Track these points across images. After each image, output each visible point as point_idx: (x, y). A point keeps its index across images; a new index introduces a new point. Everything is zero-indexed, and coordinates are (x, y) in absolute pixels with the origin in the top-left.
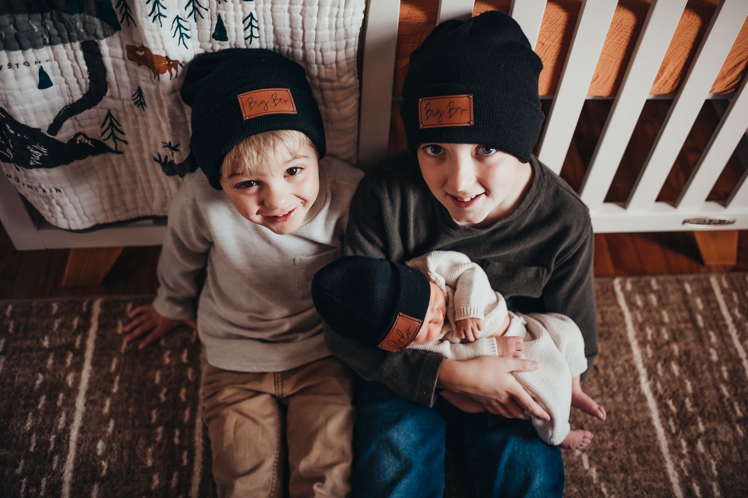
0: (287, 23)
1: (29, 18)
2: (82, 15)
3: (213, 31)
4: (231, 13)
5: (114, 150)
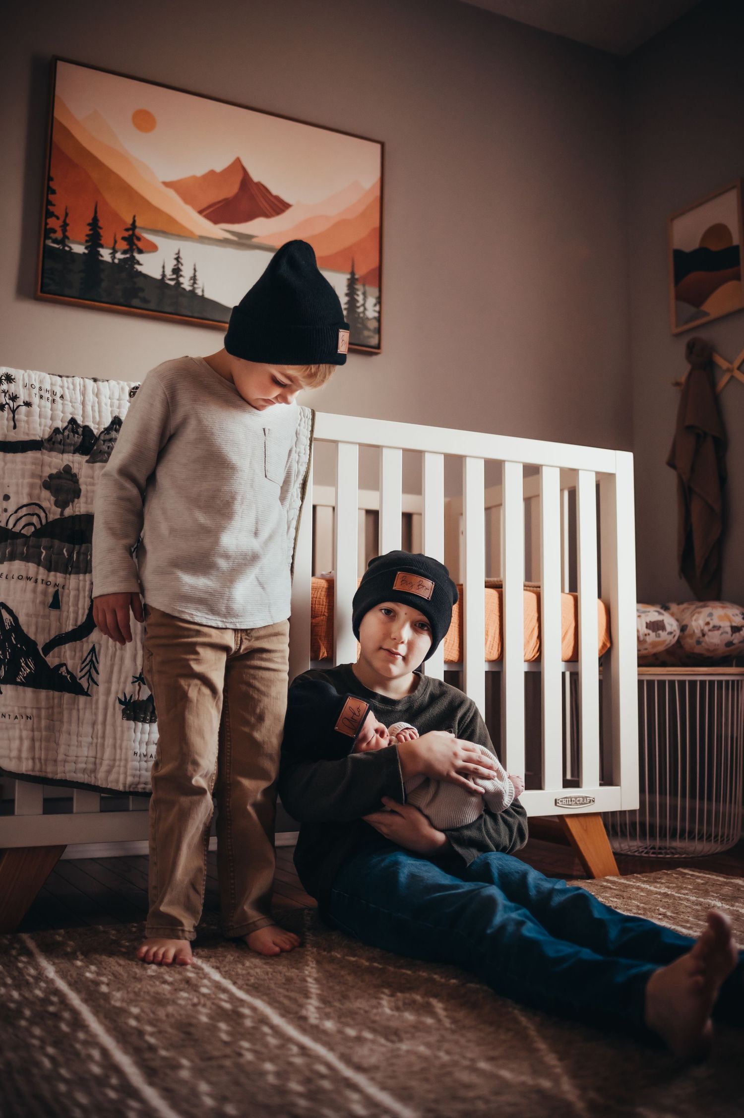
1: (64, 546)
5: (86, 690)
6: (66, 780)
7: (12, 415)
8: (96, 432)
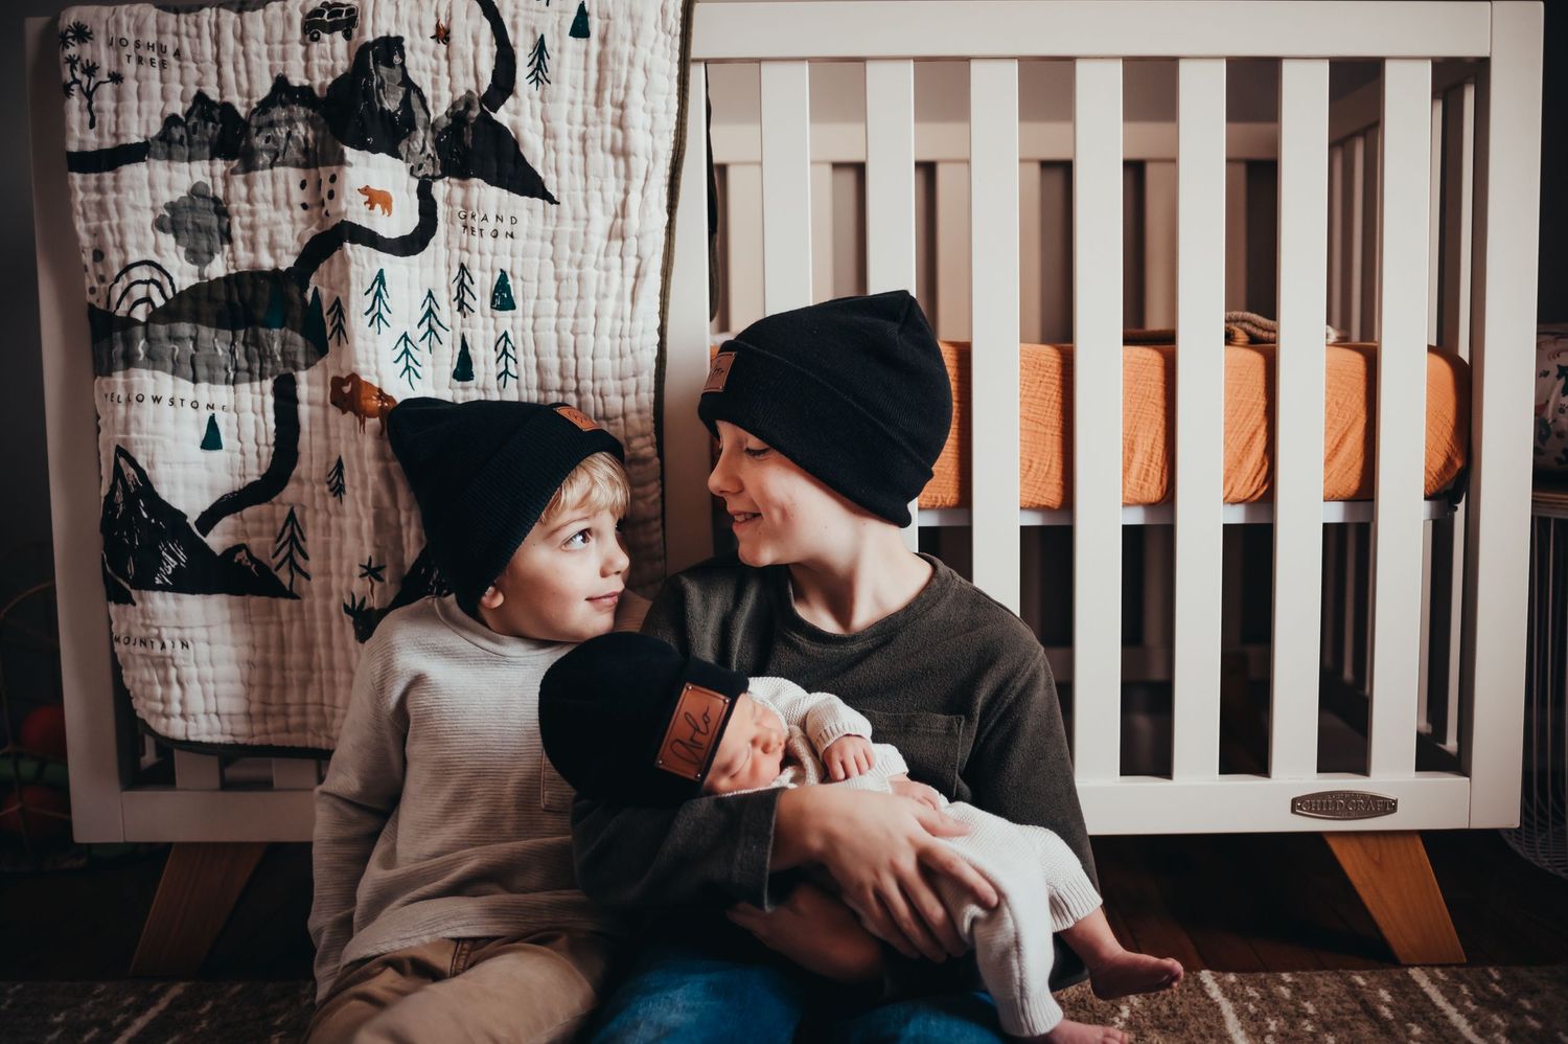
0: (554, 348)
1: (216, 336)
2: (283, 330)
3: (455, 367)
4: (480, 331)
5: (288, 588)
6: (271, 746)
7: (86, 102)
8: (242, 111)
